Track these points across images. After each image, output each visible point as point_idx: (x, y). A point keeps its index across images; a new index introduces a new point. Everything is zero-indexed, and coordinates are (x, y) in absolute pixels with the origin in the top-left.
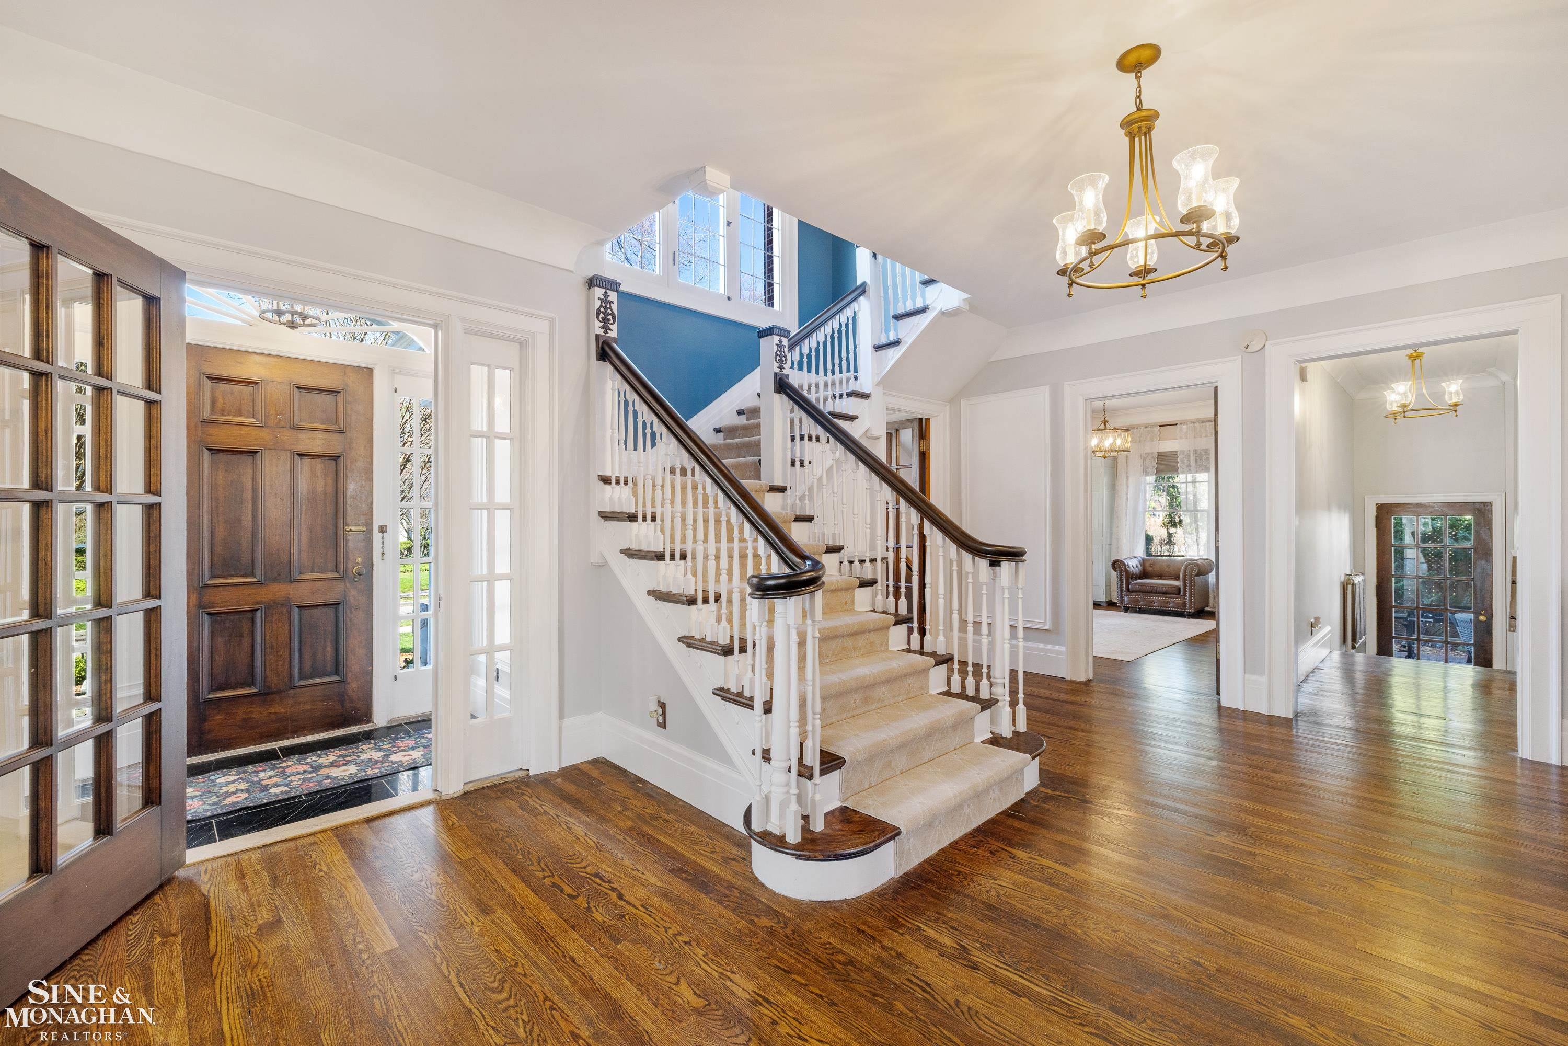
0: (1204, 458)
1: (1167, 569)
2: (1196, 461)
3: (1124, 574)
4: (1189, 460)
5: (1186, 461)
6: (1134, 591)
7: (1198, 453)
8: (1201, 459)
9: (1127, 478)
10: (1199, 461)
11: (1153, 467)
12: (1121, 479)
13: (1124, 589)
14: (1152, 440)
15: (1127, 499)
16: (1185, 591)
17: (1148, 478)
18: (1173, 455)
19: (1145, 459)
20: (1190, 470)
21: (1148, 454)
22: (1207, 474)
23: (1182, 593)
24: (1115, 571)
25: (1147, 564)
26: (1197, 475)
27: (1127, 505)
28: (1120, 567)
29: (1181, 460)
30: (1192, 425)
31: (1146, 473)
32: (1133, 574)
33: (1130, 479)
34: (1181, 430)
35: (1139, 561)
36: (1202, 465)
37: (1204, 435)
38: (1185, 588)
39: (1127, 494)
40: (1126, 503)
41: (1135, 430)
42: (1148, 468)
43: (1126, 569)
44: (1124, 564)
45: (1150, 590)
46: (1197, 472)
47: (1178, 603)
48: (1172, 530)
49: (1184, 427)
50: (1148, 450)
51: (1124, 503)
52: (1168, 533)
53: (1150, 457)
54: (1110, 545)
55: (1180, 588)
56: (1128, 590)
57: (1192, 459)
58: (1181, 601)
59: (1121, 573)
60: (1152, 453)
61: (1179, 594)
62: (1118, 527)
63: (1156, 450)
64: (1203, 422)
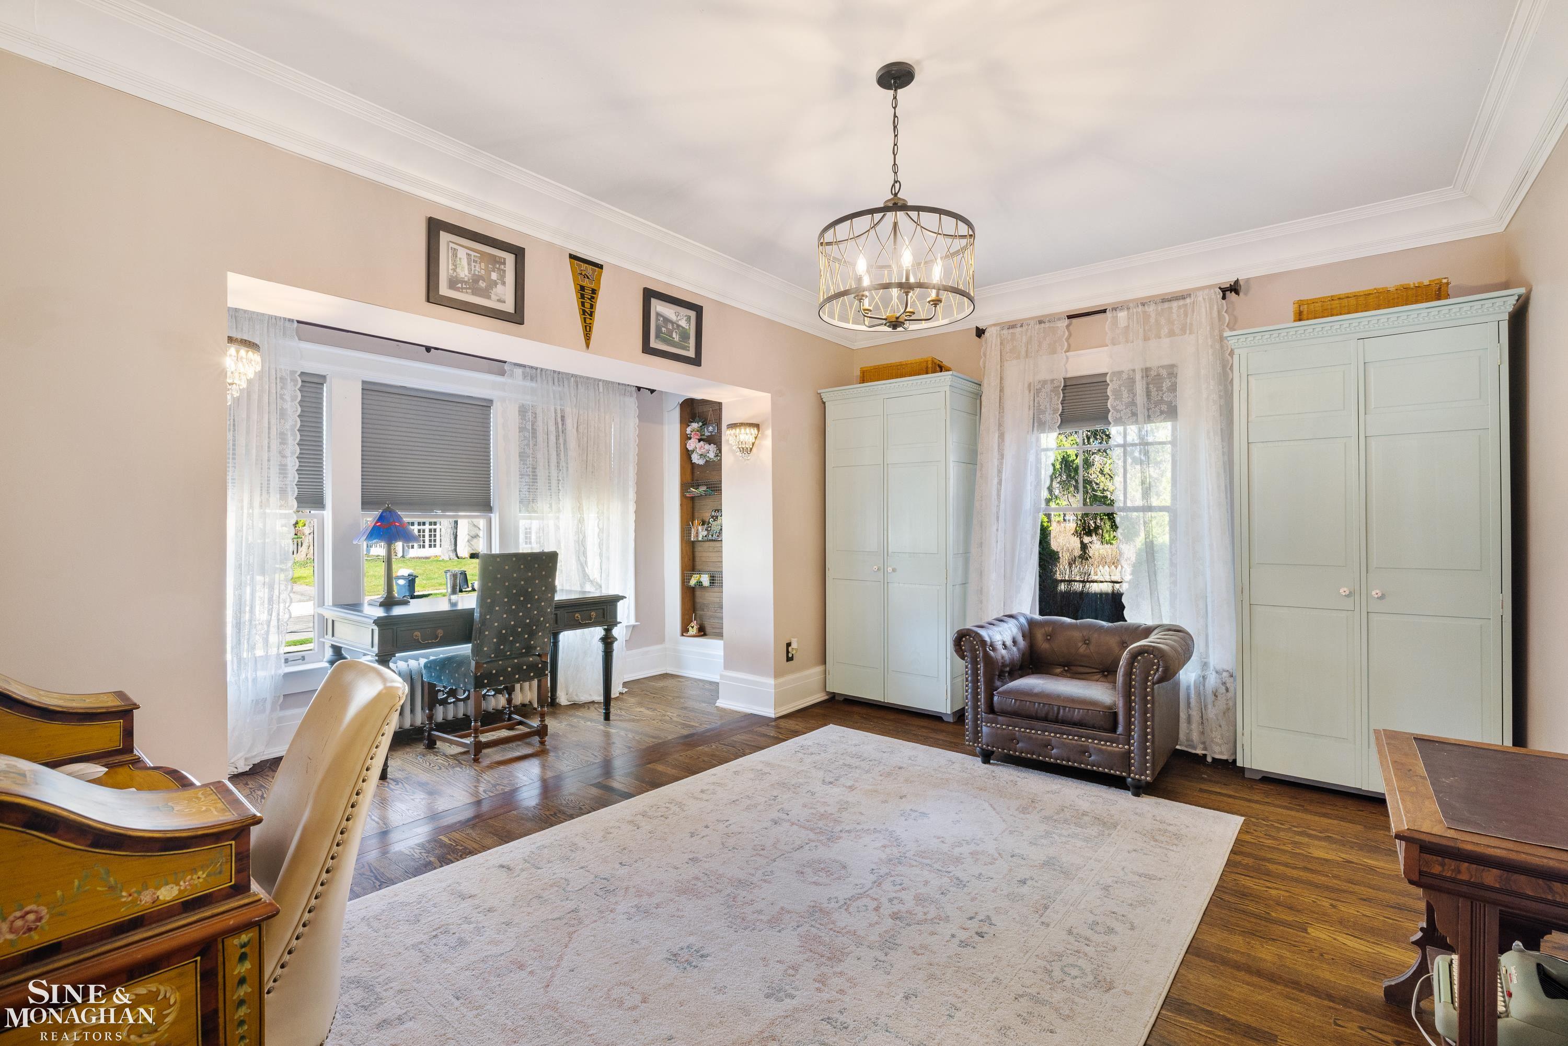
0: (1166, 384)
1: (1082, 649)
2: (1148, 394)
3: (981, 666)
4: (1132, 391)
5: (1125, 394)
6: (1004, 713)
7: (1153, 373)
8: (1159, 389)
9: (1002, 436)
10: (1154, 393)
11: (1055, 411)
12: (990, 439)
13: (982, 703)
14: (1053, 351)
15: (1000, 483)
16: (1129, 723)
17: (1043, 436)
18: (1097, 383)
19: (1038, 391)
20: (1134, 414)
21: (1045, 382)
22: (1169, 425)
23: (1120, 729)
24: (963, 657)
25: (1039, 635)
26: (1149, 427)
27: (999, 495)
28: (973, 651)
29: (1115, 392)
30: (1140, 308)
31: (1039, 424)
32: (1004, 665)
33: (1008, 437)
34: (1115, 320)
35: (1021, 628)
36: (1161, 401)
37: (1165, 330)
38: (1129, 716)
39: (1000, 472)
40: (999, 491)
41: (1018, 330)
42: (1044, 412)
43: (986, 654)
44: (983, 642)
45: (1042, 714)
46: (1149, 419)
47: (1111, 754)
48: (1086, 540)
49: (1122, 315)
50: (1044, 375)
51: (994, 493)
52: (1082, 542)
53: (1048, 387)
54: (964, 584)
55: (1115, 715)
56: (991, 709)
57: (1140, 387)
58: (1121, 748)
59: (975, 662)
60: (1052, 381)
61: (1114, 729)
62: (981, 545)
63: (1060, 376)
64: (1164, 301)
